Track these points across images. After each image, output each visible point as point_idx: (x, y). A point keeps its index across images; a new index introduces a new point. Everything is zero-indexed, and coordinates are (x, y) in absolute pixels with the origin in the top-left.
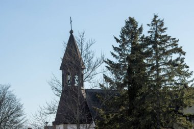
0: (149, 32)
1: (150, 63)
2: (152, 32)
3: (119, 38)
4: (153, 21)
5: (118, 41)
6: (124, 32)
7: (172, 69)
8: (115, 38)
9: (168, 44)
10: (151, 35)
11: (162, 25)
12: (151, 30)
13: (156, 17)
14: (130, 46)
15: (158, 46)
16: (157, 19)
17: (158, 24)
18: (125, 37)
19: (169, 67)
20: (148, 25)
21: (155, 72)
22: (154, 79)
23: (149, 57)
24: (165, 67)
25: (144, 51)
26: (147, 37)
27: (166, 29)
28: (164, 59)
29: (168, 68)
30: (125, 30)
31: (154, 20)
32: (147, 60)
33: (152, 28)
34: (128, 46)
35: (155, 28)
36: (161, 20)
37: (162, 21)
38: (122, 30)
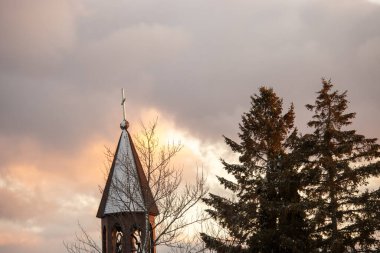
0: (310, 124)
1: (316, 199)
2: (317, 123)
3: (239, 141)
4: (321, 97)
5: (235, 147)
6: (249, 126)
7: (369, 214)
8: (229, 142)
9: (357, 153)
10: (317, 132)
11: (342, 106)
12: (316, 120)
13: (327, 87)
14: (265, 157)
15: (334, 157)
16: (329, 93)
17: (332, 104)
18: (252, 138)
19: (361, 207)
20: (310, 107)
21: (328, 221)
22: (325, 237)
23: (312, 184)
24: (352, 207)
25: (299, 171)
26: (306, 136)
27: (351, 115)
28: (349, 188)
29: (359, 211)
30: (251, 120)
31: (323, 95)
32: (308, 192)
33: (319, 113)
34: (259, 157)
35: (326, 113)
36: (339, 94)
37: (341, 97)
38: (244, 120)
